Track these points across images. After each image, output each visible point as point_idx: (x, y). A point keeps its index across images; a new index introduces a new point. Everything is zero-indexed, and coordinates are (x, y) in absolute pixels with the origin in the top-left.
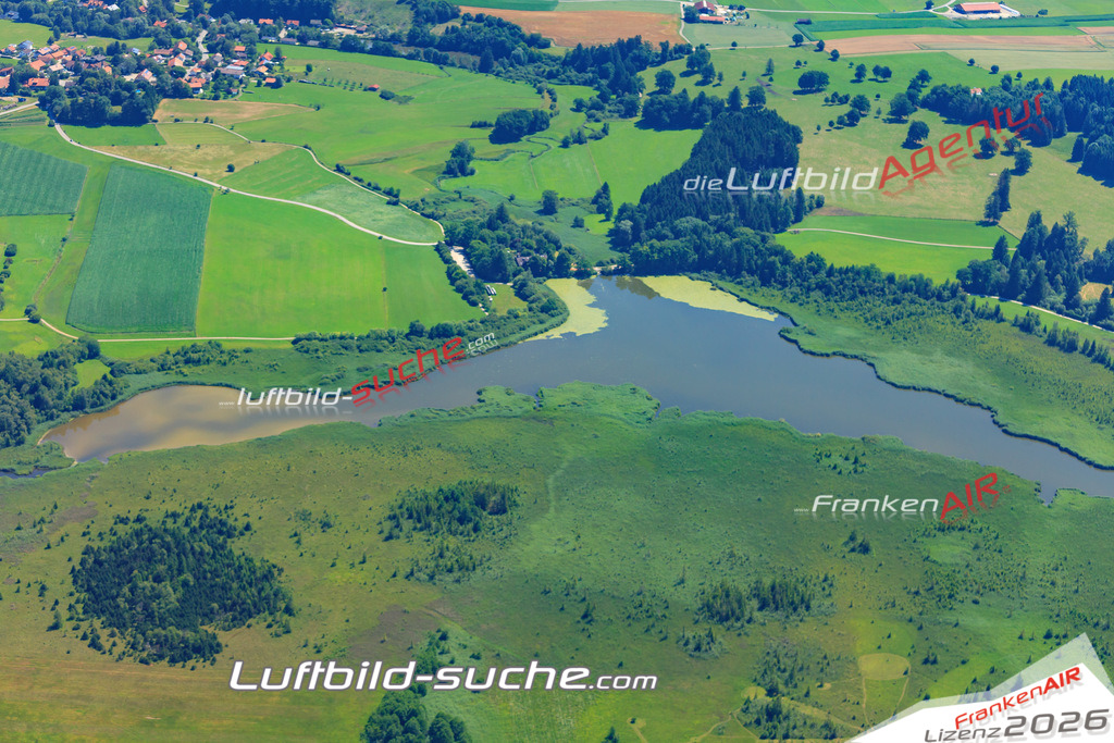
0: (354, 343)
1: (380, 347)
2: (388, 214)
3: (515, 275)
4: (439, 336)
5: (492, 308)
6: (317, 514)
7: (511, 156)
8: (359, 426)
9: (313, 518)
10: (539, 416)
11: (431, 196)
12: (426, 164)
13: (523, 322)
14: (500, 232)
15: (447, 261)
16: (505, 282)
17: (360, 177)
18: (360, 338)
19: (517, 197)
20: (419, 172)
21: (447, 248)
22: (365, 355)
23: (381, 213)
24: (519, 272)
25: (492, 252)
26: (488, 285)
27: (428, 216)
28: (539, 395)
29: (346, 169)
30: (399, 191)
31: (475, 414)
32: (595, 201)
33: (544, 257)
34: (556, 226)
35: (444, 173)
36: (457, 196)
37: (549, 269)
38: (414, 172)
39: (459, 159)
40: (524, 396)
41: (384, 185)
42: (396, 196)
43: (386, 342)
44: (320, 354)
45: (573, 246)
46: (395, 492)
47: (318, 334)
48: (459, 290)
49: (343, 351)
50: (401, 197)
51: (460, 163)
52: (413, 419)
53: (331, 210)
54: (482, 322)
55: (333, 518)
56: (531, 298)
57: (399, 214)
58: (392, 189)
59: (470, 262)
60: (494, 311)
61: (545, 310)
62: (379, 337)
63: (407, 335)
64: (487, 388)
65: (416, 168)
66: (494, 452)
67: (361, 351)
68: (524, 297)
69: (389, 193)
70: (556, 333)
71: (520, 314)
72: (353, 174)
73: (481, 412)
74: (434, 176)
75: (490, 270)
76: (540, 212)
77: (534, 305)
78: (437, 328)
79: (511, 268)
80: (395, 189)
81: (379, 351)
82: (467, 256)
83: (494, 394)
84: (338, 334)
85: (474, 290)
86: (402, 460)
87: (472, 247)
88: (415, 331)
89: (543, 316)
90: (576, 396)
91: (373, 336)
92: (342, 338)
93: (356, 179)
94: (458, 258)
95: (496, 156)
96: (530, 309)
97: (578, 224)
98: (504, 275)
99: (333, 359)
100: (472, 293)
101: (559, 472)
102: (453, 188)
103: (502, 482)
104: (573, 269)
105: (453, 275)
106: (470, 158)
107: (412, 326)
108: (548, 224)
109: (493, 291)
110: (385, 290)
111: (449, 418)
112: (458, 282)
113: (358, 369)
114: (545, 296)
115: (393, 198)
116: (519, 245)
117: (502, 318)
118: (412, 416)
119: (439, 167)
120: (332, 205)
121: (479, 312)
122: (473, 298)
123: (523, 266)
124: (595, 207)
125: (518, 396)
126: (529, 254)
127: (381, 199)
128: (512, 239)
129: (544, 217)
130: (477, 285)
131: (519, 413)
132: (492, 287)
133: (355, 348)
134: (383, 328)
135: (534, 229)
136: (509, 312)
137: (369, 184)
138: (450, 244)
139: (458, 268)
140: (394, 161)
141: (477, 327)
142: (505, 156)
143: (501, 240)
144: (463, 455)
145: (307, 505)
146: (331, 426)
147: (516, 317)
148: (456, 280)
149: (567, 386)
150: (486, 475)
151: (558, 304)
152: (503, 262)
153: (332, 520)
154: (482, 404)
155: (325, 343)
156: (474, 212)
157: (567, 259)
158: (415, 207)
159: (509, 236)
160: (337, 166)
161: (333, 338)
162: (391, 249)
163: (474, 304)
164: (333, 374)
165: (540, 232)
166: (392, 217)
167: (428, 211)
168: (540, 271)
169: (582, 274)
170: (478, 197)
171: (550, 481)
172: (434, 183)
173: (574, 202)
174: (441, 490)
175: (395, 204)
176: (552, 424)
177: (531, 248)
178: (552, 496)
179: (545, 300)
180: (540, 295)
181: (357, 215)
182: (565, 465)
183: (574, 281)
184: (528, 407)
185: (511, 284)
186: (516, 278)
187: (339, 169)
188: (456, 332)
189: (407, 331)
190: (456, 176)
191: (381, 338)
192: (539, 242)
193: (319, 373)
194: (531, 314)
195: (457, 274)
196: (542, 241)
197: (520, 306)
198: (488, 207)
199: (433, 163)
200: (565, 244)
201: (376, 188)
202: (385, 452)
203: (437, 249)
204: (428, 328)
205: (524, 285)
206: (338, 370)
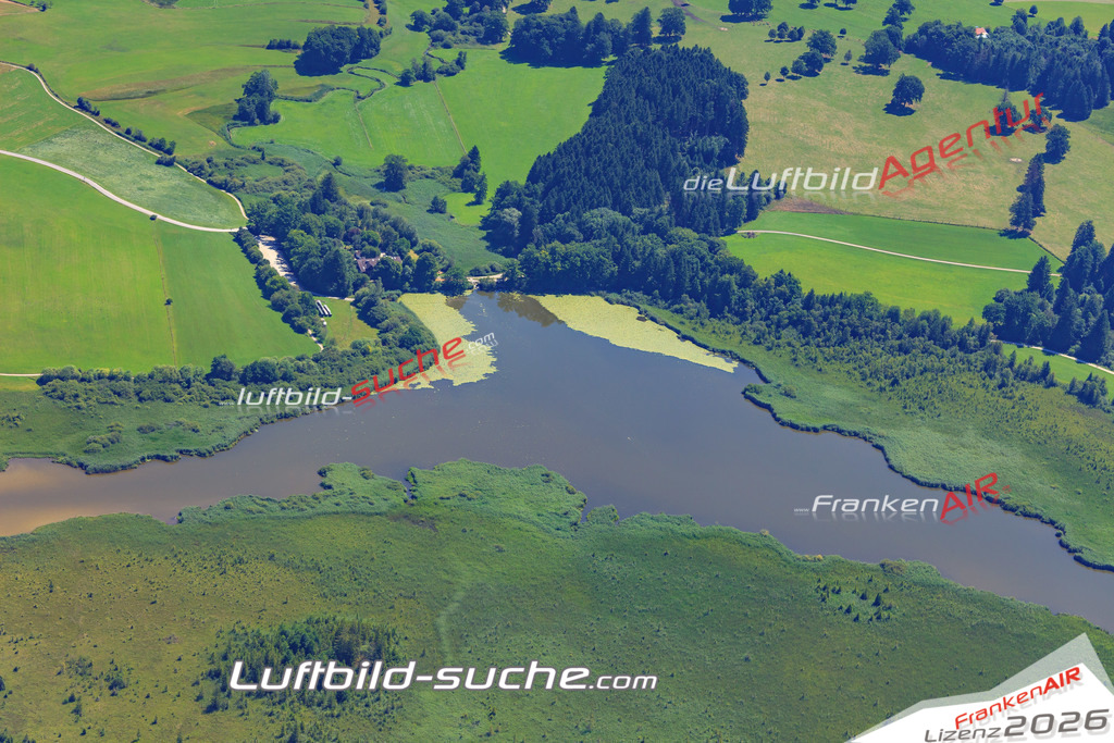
0: (131, 387)
1: (170, 394)
2: (160, 180)
3: (357, 286)
4: (255, 380)
5: (329, 337)
6: (101, 667)
7: (329, 95)
8: (149, 521)
9: (95, 671)
10: (412, 515)
11: (219, 153)
12: (208, 103)
13: (377, 362)
14: (331, 218)
15: (256, 259)
16: (343, 295)
17: (114, 119)
18: (138, 380)
19: (345, 161)
20: (200, 115)
21: (252, 237)
22: (147, 406)
23: (150, 177)
24: (362, 283)
25: (323, 251)
26: (318, 300)
27: (219, 186)
28: (411, 480)
29: (94, 105)
30: (173, 144)
31: (319, 508)
32: (458, 173)
33: (396, 260)
34: (405, 209)
35: (235, 118)
36: (257, 156)
37: (405, 278)
38: (191, 115)
39: (256, 98)
40: (388, 480)
41: (151, 134)
42: (169, 152)
43: (178, 387)
44: (83, 404)
45: (435, 243)
46: (214, 631)
47: (76, 371)
48: (277, 307)
49: (115, 399)
50: (177, 154)
51: (255, 105)
52: (228, 513)
53: (76, 170)
54: (316, 360)
55: (125, 673)
56: (385, 324)
57: (175, 182)
58: (162, 141)
59: (290, 263)
60: (333, 342)
61: (403, 343)
62: (167, 380)
63: (208, 377)
64: (334, 465)
65: (193, 108)
66: (354, 570)
67: (141, 400)
68: (373, 322)
69: (158, 146)
70: (422, 381)
71: (371, 349)
72: (104, 115)
73: (328, 505)
74: (221, 123)
75: (322, 278)
76: (378, 186)
77: (389, 336)
78: (253, 368)
79: (350, 276)
80: (168, 140)
81: (168, 400)
82: (285, 254)
83: (345, 476)
84: (107, 371)
85: (299, 307)
86: (219, 580)
87: (291, 240)
88: (220, 371)
89: (404, 353)
90: (464, 484)
91: (159, 377)
92: (112, 378)
93: (107, 121)
94: (270, 255)
95: (307, 95)
96: (385, 342)
97: (437, 207)
98: (341, 286)
99: (102, 412)
100: (298, 314)
101: (452, 607)
102: (249, 143)
103: (371, 621)
104: (439, 279)
105: (265, 282)
106: (271, 97)
107: (216, 364)
108: (393, 206)
109: (327, 309)
110: (169, 302)
111: (281, 514)
112: (276, 295)
113: (140, 429)
114: (404, 321)
115: (165, 153)
116: (357, 238)
117: (344, 354)
118: (227, 508)
119: (227, 107)
120: (78, 163)
121: (309, 345)
122: (301, 320)
123: (368, 271)
124: (458, 181)
125: (380, 480)
126: (373, 255)
127: (148, 156)
128: (347, 227)
129: (387, 194)
130: (304, 300)
131: (384, 509)
132: (326, 303)
133: (132, 394)
134: (172, 365)
135: (376, 215)
136: (354, 346)
137: (128, 132)
138: (255, 231)
139: (273, 273)
140: (161, 96)
141: (310, 367)
142: (319, 95)
143: (331, 231)
144: (308, 574)
145: (83, 650)
146: (107, 520)
147: (365, 353)
148: (273, 291)
149: (448, 466)
150: (345, 608)
151: (424, 335)
152: (339, 266)
153: (124, 676)
154: (328, 492)
155: (88, 386)
156: (285, 182)
157: (431, 265)
158: (198, 170)
159: (342, 224)
160: (80, 101)
161: (100, 377)
162: (169, 237)
163: (301, 330)
164: (105, 436)
165: (385, 219)
166: (166, 184)
167: (219, 177)
168: (394, 282)
169: (452, 289)
170: (289, 159)
171: (441, 621)
172: (222, 134)
173: (428, 172)
174: (283, 633)
175: (169, 164)
176: (433, 527)
177: (374, 243)
178: (446, 645)
179: (404, 328)
180: (397, 320)
181: (114, 179)
182: (460, 595)
183: (440, 298)
184: (397, 498)
185: (350, 299)
186: (360, 292)
187: (82, 105)
188: (279, 374)
189: (208, 370)
190: (252, 123)
191: (171, 381)
192: (386, 235)
193: (82, 434)
194: (386, 349)
195: (274, 283)
196: (390, 234)
197: (369, 336)
198: (306, 175)
199: (218, 103)
200: (422, 240)
201: (139, 138)
202: (192, 565)
203: (238, 238)
204: (239, 367)
205: (371, 304)
206: (111, 429)
